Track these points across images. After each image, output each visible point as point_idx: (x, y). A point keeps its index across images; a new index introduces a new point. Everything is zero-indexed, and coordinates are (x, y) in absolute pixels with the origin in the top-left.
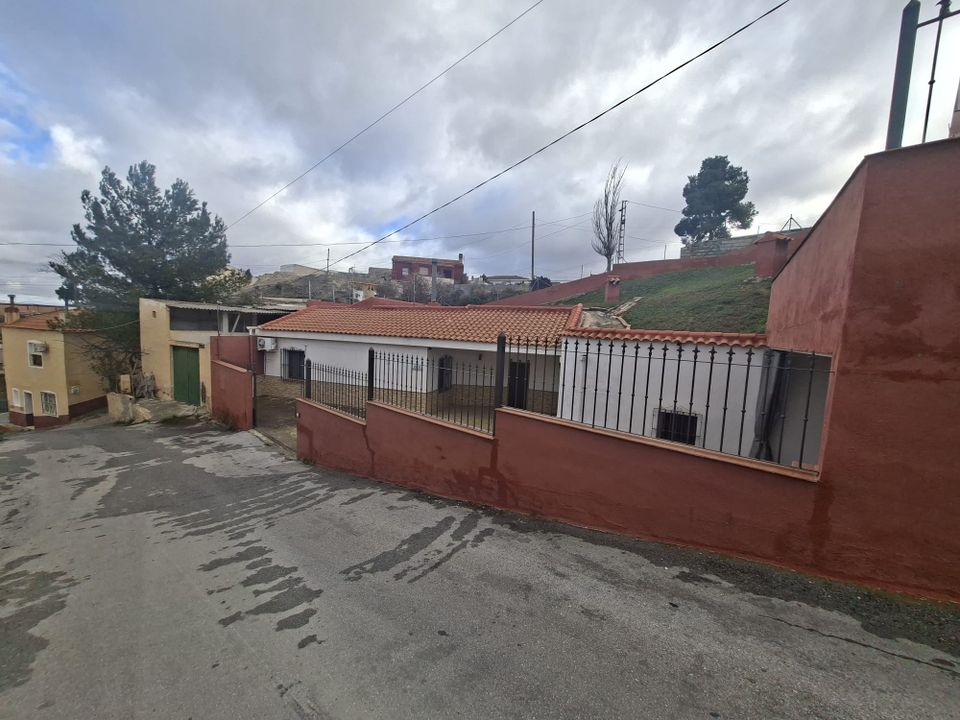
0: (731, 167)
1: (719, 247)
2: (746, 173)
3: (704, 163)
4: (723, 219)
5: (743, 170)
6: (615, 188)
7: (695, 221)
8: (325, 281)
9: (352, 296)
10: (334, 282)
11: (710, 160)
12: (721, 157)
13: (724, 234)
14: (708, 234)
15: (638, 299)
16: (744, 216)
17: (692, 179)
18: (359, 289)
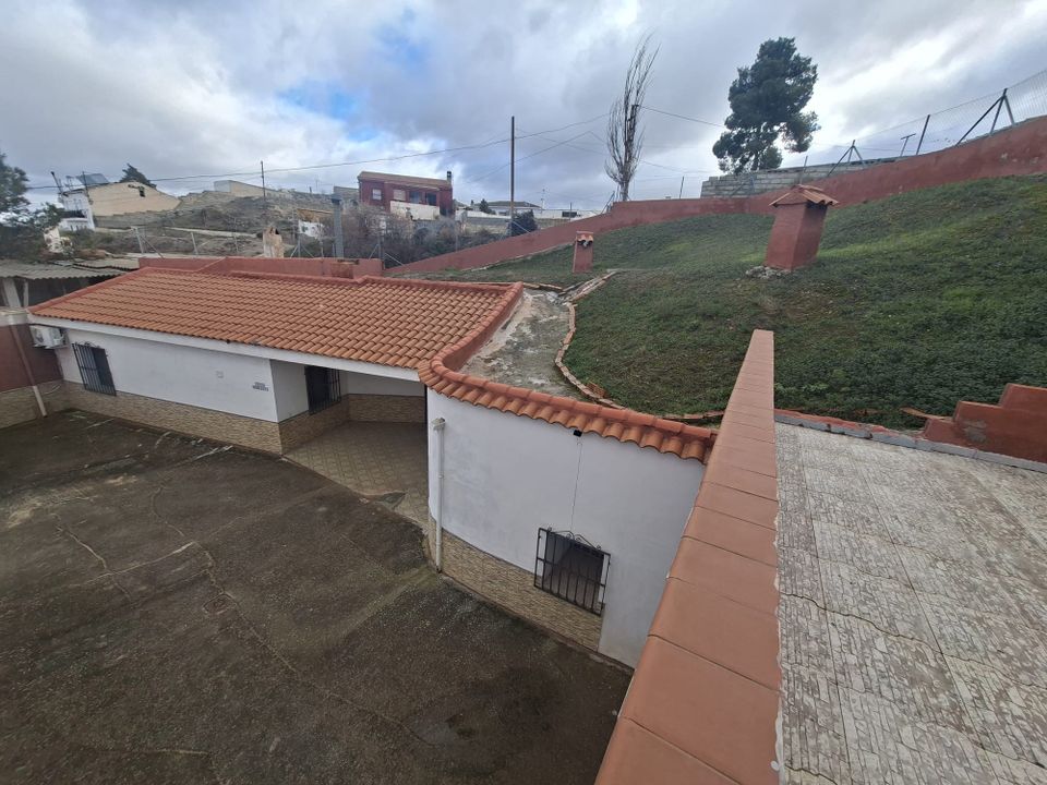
0: (797, 58)
1: (752, 184)
2: (815, 68)
3: (763, 47)
4: (775, 135)
5: (812, 64)
6: (640, 83)
7: (740, 138)
8: (266, 206)
9: (297, 229)
10: (277, 208)
11: (770, 43)
12: (786, 40)
13: (772, 160)
14: (753, 158)
15: (611, 272)
16: (801, 133)
17: (743, 74)
18: (308, 220)
